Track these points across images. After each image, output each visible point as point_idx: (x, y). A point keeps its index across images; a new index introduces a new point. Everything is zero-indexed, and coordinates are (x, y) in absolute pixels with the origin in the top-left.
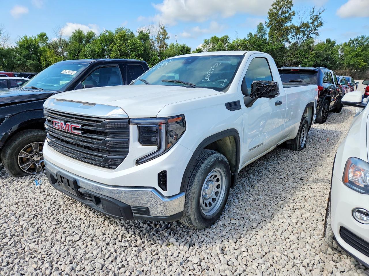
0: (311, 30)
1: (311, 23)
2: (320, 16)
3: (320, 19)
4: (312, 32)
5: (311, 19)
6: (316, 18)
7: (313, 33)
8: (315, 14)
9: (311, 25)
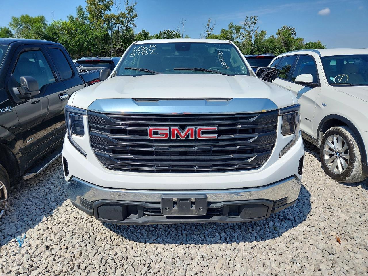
0: (128, 21)
1: (127, 14)
2: (134, 8)
3: (134, 11)
4: (129, 23)
5: (126, 10)
6: (131, 10)
7: (131, 23)
8: (129, 5)
9: (127, 15)
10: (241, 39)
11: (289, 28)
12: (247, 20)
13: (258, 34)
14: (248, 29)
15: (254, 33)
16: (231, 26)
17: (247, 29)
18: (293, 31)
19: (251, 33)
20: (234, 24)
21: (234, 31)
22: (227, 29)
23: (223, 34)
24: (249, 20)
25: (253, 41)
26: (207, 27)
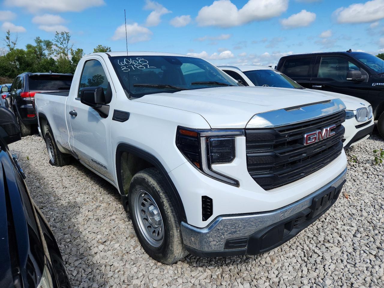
10: (55, 56)
11: (105, 47)
12: (57, 36)
13: (75, 52)
14: (62, 46)
15: (70, 51)
16: (39, 41)
17: (59, 45)
18: (109, 50)
19: (66, 50)
20: (42, 39)
21: (44, 47)
22: (34, 44)
23: (30, 49)
24: (60, 36)
25: (70, 59)
26: (7, 41)
